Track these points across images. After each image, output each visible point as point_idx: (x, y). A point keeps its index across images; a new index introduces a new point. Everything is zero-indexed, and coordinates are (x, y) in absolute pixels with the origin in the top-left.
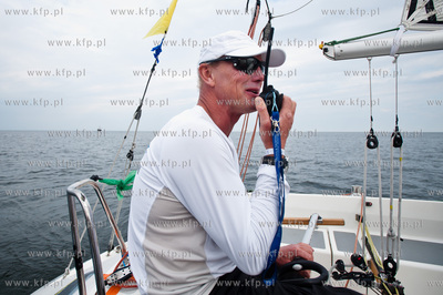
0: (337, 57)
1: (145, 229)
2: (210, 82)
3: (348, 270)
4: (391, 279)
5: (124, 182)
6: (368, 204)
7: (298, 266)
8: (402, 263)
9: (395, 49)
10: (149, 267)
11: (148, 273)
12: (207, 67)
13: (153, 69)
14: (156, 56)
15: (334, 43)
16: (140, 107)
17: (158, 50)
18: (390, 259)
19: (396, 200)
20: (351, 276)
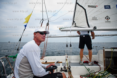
0: (62, 31)
1: (19, 66)
2: (35, 36)
3: (63, 69)
4: (70, 70)
5: (15, 56)
6: (68, 57)
7: (52, 67)
8: (71, 67)
9: (70, 30)
10: (19, 74)
11: (19, 75)
12: (35, 33)
13: (24, 30)
14: (25, 27)
15: (61, 28)
16: (21, 38)
17: (26, 26)
18: (69, 66)
19: (70, 56)
20: (63, 70)
